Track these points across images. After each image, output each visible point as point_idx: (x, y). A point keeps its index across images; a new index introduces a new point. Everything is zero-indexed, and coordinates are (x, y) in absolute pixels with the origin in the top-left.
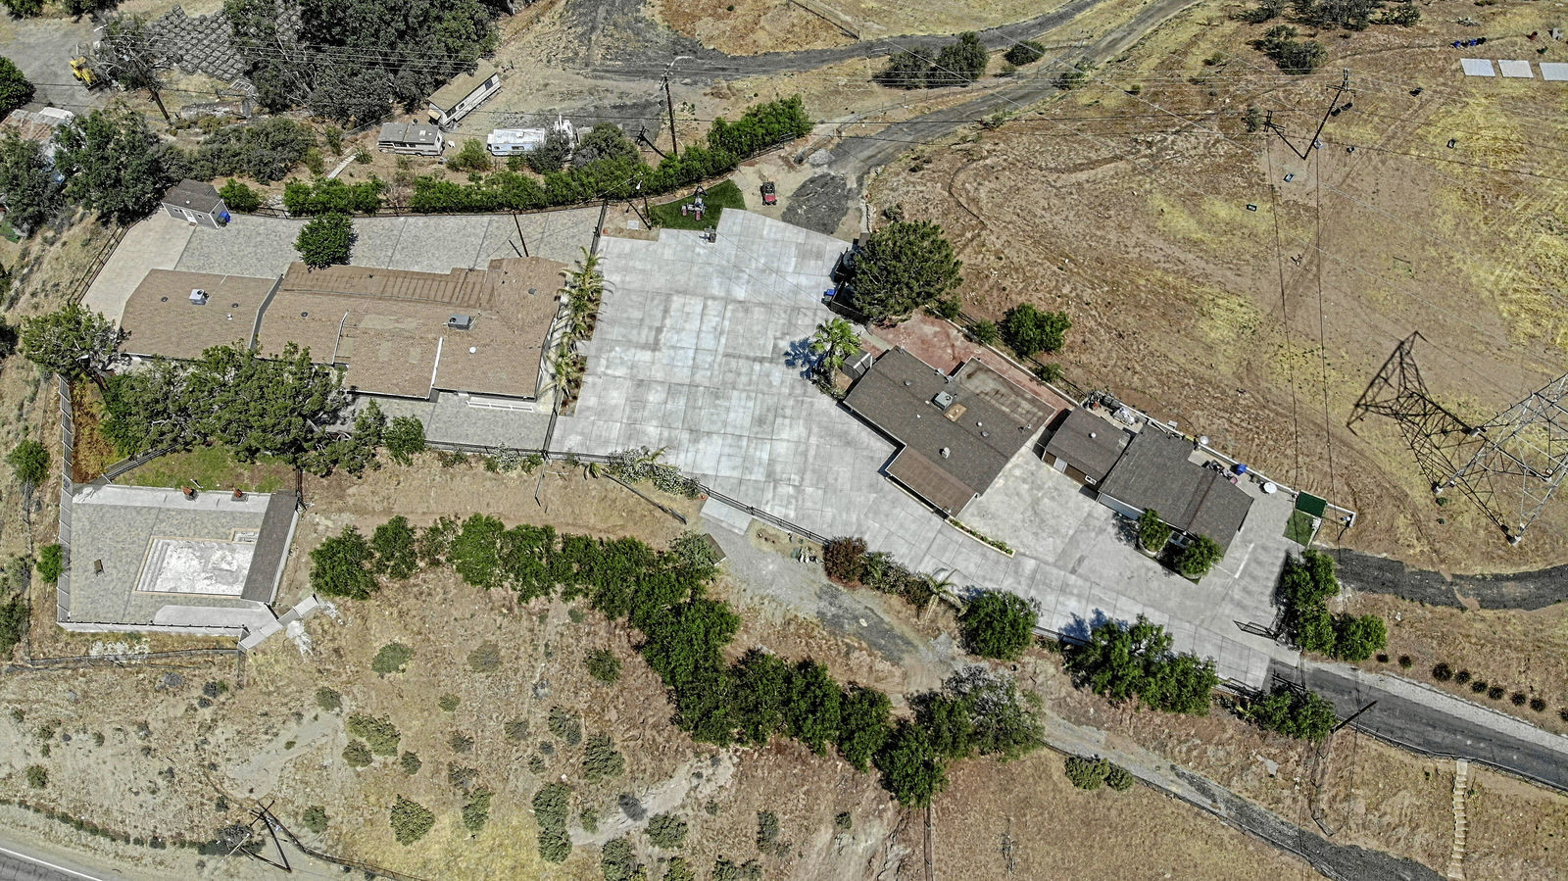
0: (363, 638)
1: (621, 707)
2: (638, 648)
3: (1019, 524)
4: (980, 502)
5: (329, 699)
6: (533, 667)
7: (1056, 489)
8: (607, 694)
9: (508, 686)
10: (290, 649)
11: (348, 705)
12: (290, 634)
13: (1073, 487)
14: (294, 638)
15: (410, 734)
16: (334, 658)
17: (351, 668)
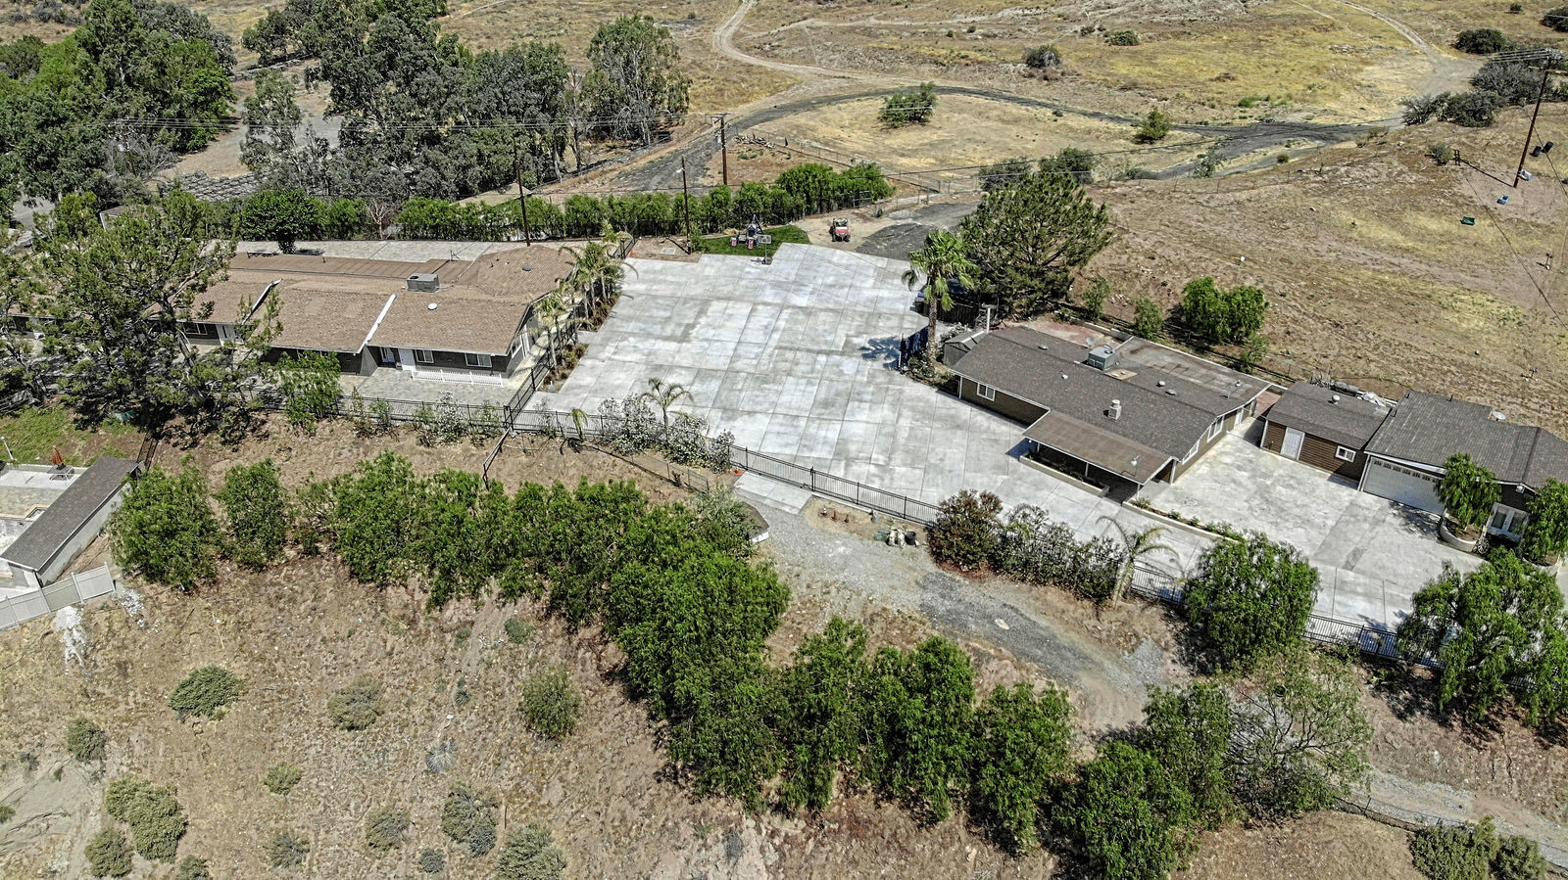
0: (170, 653)
1: (571, 776)
2: (609, 676)
3: (1246, 513)
4: (1176, 488)
5: (88, 744)
6: (432, 718)
7: (1292, 477)
8: (551, 762)
9: (385, 751)
10: (49, 643)
11: (116, 763)
12: (57, 624)
13: (1319, 479)
14: (61, 632)
15: (204, 824)
16: (114, 676)
17: (135, 697)
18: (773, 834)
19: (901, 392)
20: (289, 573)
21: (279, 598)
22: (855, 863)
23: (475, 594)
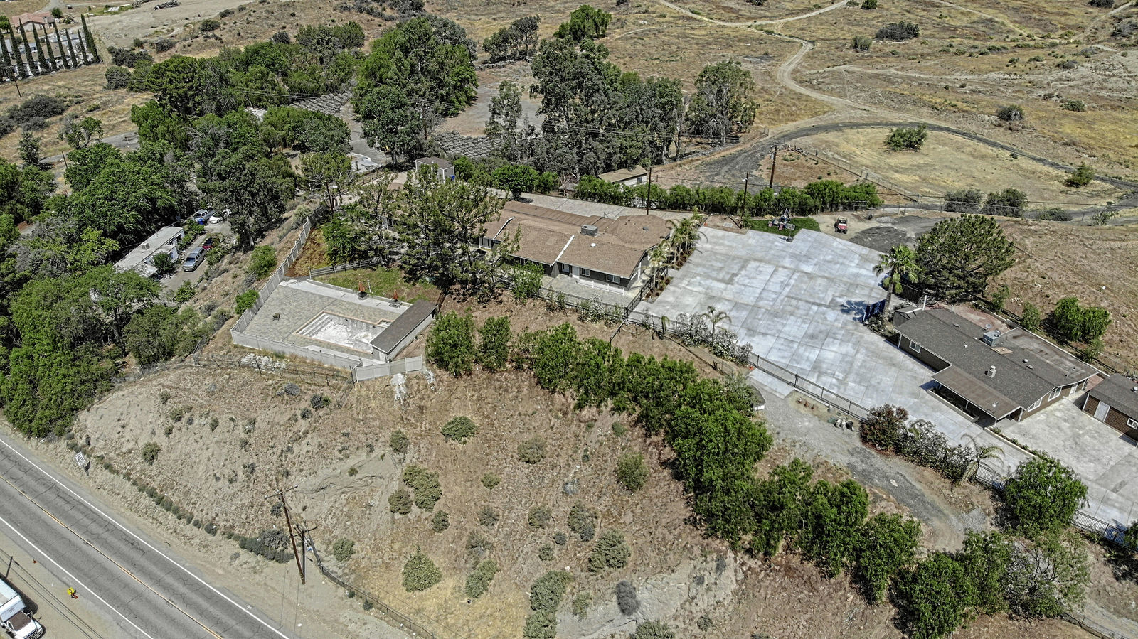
0: (444, 406)
1: (638, 511)
2: (665, 464)
3: (1060, 448)
4: (1021, 425)
5: (399, 444)
6: (569, 465)
7: (1097, 432)
8: (627, 501)
9: (543, 477)
10: (388, 392)
11: (411, 457)
12: (393, 382)
13: (1114, 436)
14: (395, 386)
15: (450, 496)
16: (417, 412)
17: (426, 425)
18: (743, 564)
19: (862, 337)
20: (506, 376)
21: (500, 388)
22: (785, 589)
23: (598, 406)
